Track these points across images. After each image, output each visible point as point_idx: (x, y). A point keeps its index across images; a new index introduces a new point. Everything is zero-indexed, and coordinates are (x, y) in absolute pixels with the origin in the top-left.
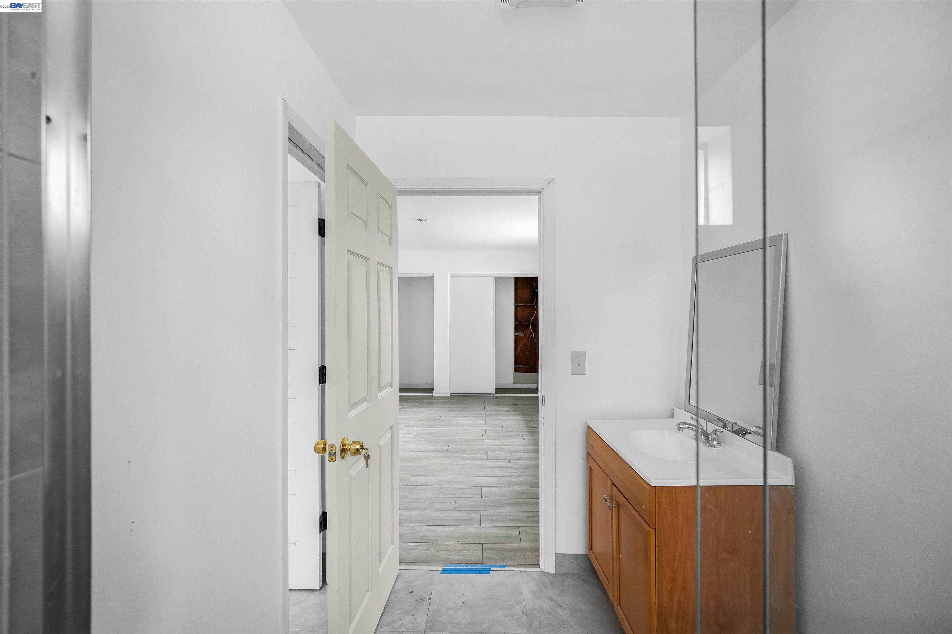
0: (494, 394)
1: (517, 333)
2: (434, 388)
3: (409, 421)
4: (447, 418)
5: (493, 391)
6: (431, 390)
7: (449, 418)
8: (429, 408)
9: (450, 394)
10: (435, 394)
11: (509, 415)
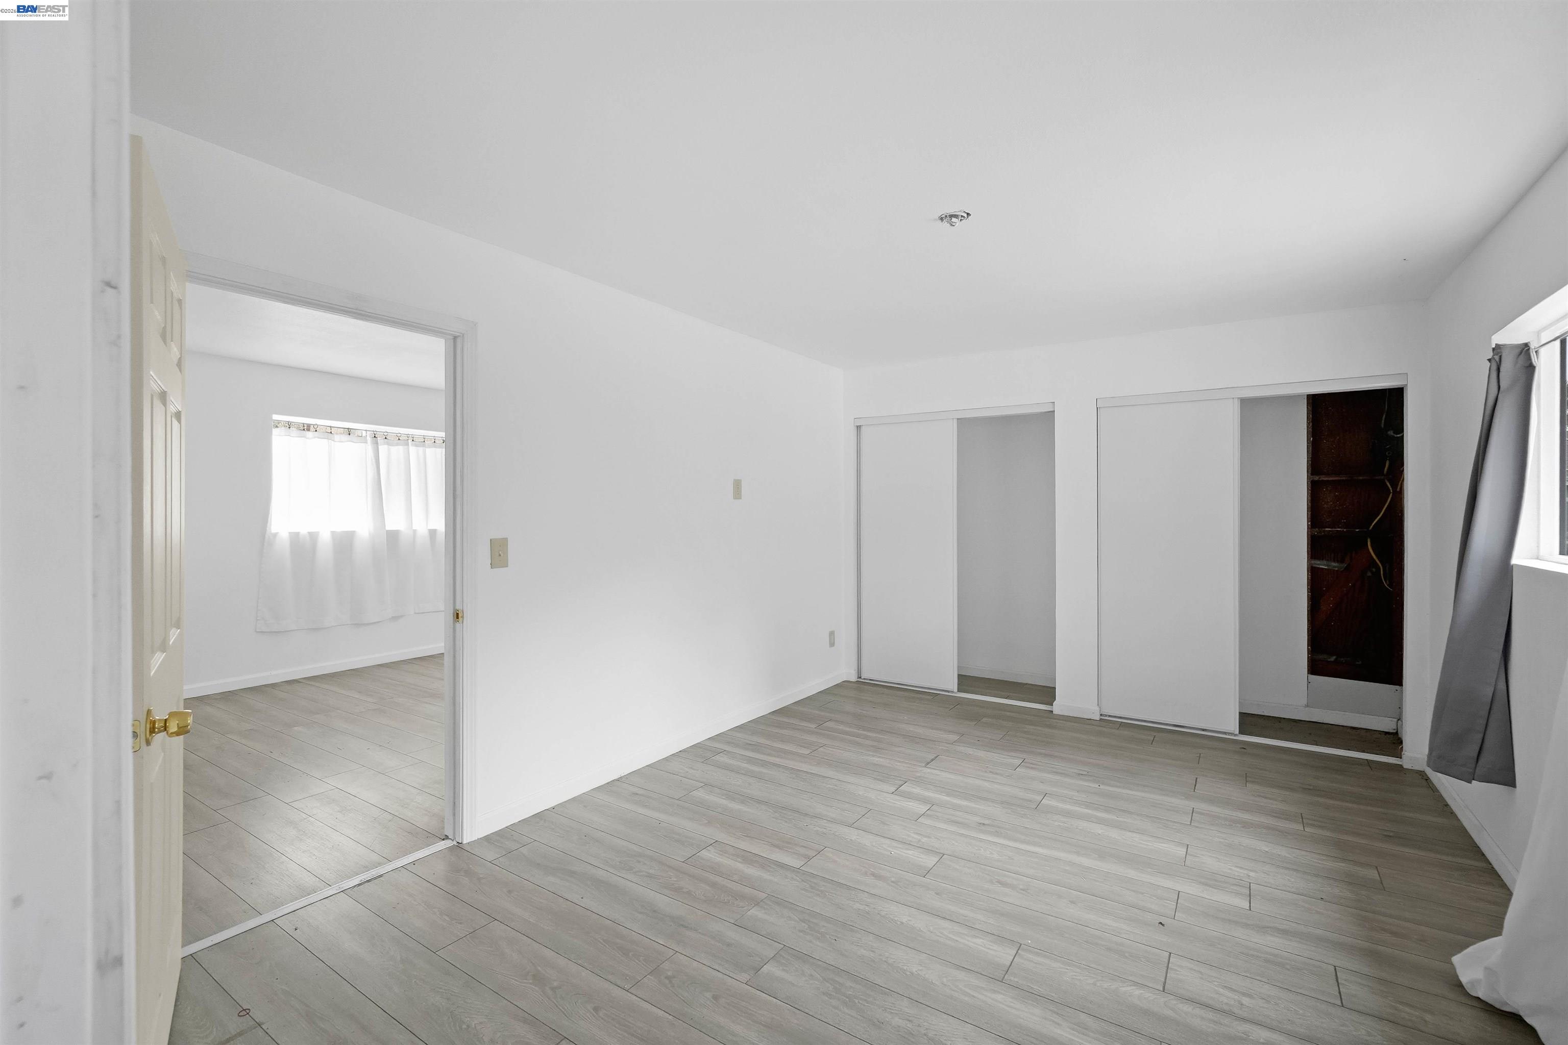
0: (1235, 735)
1: (1319, 562)
2: (1055, 688)
3: (948, 795)
4: (1060, 805)
5: (1231, 724)
6: (1048, 694)
7: (1068, 807)
8: (1024, 756)
9: (1101, 715)
10: (1060, 706)
11: (1246, 825)
